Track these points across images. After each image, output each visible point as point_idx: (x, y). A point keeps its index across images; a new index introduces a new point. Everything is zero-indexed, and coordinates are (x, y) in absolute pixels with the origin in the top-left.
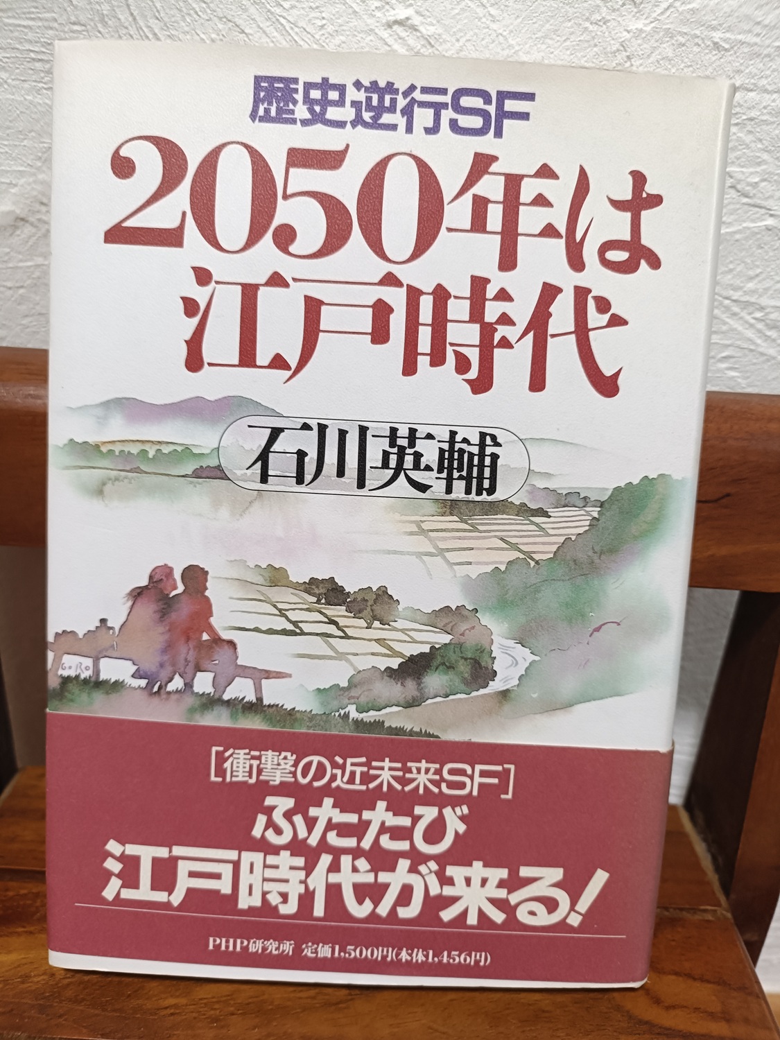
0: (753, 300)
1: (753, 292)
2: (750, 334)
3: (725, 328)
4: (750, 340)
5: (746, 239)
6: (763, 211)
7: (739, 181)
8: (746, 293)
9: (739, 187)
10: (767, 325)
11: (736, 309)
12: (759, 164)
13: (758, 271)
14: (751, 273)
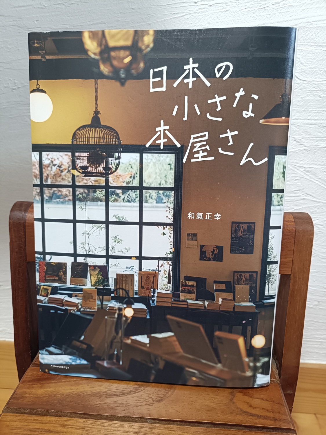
0: (302, 165)
1: (302, 164)
2: (302, 174)
3: (295, 172)
4: (302, 175)
5: (299, 152)
6: (303, 145)
7: (296, 139)
8: (300, 164)
9: (297, 140)
10: (306, 171)
11: (298, 168)
12: (301, 135)
13: (303, 159)
14: (301, 160)
